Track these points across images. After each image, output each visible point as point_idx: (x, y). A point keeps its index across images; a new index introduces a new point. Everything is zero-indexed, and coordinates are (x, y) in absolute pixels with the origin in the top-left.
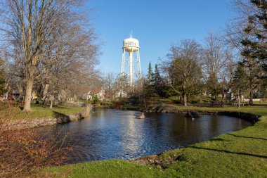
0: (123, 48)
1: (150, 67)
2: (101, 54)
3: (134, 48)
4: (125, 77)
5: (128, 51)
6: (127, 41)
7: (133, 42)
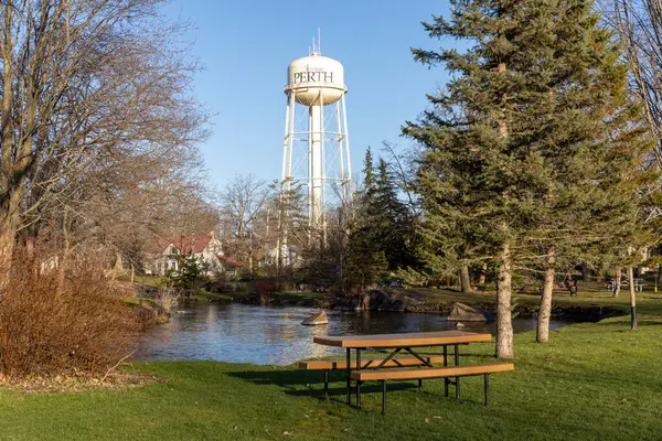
0: (288, 92)
1: (369, 164)
2: (205, 135)
3: (327, 93)
4: (294, 195)
5: (306, 102)
6: (300, 65)
7: (323, 71)
